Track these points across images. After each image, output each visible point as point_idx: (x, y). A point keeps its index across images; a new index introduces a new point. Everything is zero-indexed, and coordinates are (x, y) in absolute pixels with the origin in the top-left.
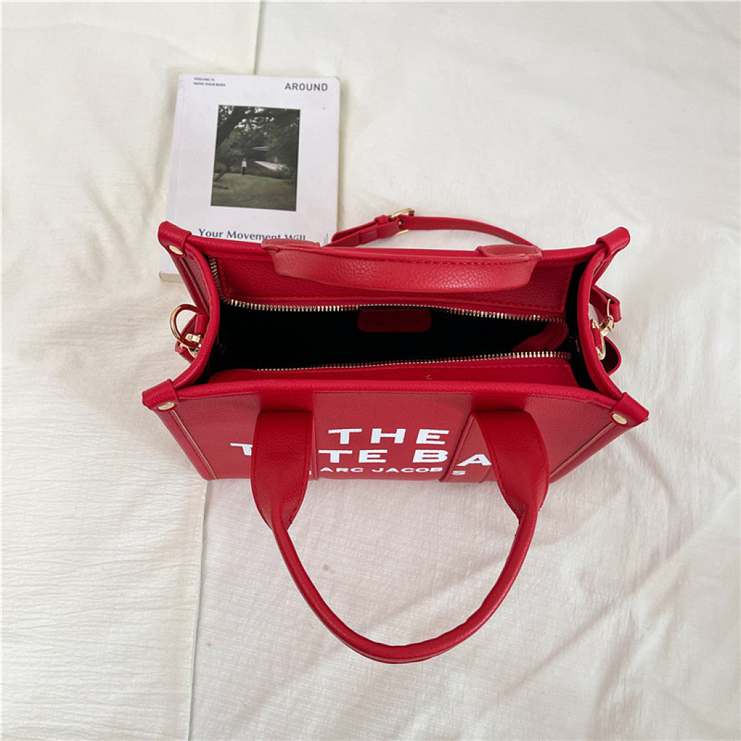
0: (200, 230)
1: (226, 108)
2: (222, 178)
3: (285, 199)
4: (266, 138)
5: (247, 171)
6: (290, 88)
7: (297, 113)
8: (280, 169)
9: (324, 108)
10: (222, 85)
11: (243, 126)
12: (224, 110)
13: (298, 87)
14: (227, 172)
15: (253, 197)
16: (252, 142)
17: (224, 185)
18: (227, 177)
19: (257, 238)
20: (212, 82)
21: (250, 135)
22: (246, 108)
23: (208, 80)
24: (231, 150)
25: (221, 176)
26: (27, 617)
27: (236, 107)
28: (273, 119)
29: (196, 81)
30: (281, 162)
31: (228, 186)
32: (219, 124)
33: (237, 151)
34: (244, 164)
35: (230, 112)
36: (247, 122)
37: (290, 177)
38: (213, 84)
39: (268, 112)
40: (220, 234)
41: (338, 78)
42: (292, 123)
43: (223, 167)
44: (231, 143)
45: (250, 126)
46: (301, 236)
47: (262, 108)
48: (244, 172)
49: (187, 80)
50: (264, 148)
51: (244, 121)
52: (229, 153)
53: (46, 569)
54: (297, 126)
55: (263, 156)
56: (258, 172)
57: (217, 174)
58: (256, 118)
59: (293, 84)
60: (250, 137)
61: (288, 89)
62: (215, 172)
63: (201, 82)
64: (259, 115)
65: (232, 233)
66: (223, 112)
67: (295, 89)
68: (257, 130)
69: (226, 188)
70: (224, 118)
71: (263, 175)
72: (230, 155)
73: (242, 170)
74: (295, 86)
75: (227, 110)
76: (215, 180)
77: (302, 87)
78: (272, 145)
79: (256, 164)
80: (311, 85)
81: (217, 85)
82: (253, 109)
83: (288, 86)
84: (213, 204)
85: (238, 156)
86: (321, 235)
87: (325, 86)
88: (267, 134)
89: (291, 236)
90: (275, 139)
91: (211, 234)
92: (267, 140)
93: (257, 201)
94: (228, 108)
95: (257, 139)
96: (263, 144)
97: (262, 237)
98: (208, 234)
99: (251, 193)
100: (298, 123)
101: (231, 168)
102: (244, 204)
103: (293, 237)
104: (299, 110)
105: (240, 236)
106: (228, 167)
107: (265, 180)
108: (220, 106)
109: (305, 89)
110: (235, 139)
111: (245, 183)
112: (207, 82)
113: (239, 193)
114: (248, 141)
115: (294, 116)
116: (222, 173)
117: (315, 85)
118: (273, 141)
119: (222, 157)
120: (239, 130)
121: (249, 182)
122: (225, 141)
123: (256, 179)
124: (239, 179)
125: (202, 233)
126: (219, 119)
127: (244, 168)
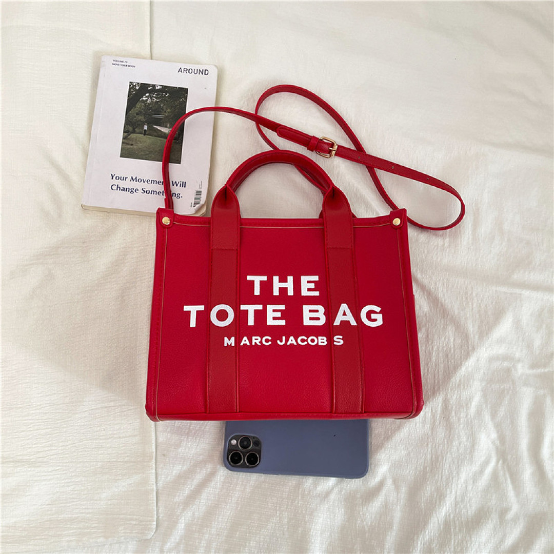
0: (112, 175)
1: (134, 84)
2: (129, 137)
3: (173, 155)
4: (162, 109)
5: (147, 133)
9: (205, 88)
10: (132, 66)
11: (147, 99)
12: (133, 86)
13: (188, 71)
14: (133, 133)
15: (151, 152)
16: (152, 110)
17: (131, 142)
18: (132, 137)
19: (151, 183)
20: (125, 64)
22: (149, 85)
24: (137, 116)
25: (129, 135)
27: (141, 84)
28: (168, 94)
29: (114, 62)
31: (133, 143)
32: (128, 96)
33: (141, 118)
34: (146, 127)
35: (137, 88)
36: (150, 96)
37: (178, 138)
38: (126, 66)
39: (165, 89)
40: (126, 178)
41: (216, 66)
42: (182, 98)
43: (131, 129)
44: (137, 112)
45: (152, 99)
46: (183, 182)
47: (161, 86)
48: (145, 133)
49: (107, 61)
50: (160, 116)
51: (147, 95)
54: (185, 100)
55: (159, 122)
56: (155, 134)
57: (126, 134)
58: (156, 93)
59: (184, 69)
60: (151, 107)
61: (180, 72)
62: (124, 132)
63: (117, 63)
64: (158, 91)
65: (134, 178)
66: (132, 88)
67: (185, 72)
68: (156, 102)
69: (132, 145)
70: (133, 92)
71: (159, 136)
72: (136, 120)
73: (143, 132)
74: (185, 70)
75: (135, 86)
76: (124, 138)
77: (190, 72)
78: (167, 114)
79: (155, 128)
80: (197, 70)
81: (129, 66)
82: (154, 86)
83: (180, 70)
84: (121, 156)
85: (141, 121)
86: (197, 182)
87: (207, 72)
88: (163, 106)
89: (176, 182)
90: (169, 110)
91: (120, 178)
92: (163, 110)
93: (153, 156)
94: (136, 85)
95: (156, 109)
96: (159, 113)
97: (155, 182)
98: (117, 178)
99: (149, 149)
100: (186, 99)
101: (136, 130)
102: (144, 157)
103: (177, 183)
104: (187, 89)
105: (140, 180)
106: (134, 129)
107: (159, 140)
108: (130, 82)
109: (193, 73)
110: (140, 108)
111: (145, 141)
112: (122, 63)
113: (139, 149)
114: (149, 110)
115: (184, 93)
116: (129, 133)
117: (200, 70)
118: (167, 111)
119: (130, 121)
120: (144, 101)
121: (148, 141)
122: (132, 110)
123: (153, 139)
124: (141, 138)
125: (113, 177)
126: (129, 92)
127: (145, 130)
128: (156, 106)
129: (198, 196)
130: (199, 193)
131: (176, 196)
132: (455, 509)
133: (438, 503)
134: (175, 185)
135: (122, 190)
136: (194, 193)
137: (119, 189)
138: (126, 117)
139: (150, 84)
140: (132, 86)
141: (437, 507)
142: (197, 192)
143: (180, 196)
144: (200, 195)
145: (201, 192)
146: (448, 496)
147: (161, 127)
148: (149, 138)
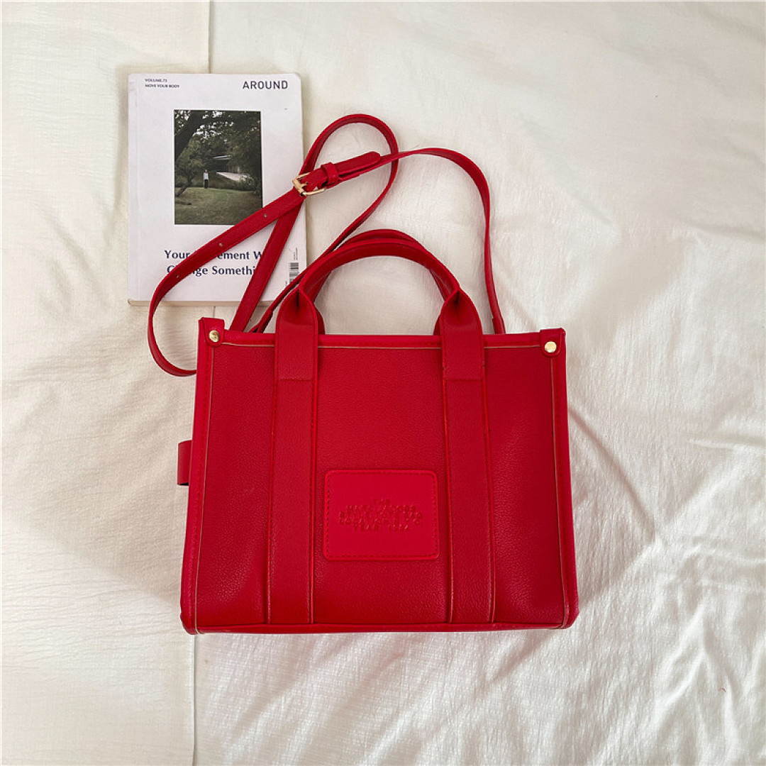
0: (166, 251)
1: (182, 113)
2: (184, 192)
3: (251, 213)
5: (209, 184)
7: (257, 115)
8: (244, 180)
10: (174, 86)
11: (202, 133)
12: (180, 116)
13: (257, 86)
14: (189, 186)
15: (218, 213)
16: (213, 149)
17: (187, 201)
18: (189, 193)
20: (164, 83)
21: (209, 144)
23: (160, 81)
24: (192, 161)
25: (184, 190)
26: (31, 651)
27: (192, 111)
28: (232, 123)
29: (148, 83)
30: (244, 172)
31: (191, 201)
32: (175, 132)
33: (198, 162)
34: (206, 176)
35: (187, 118)
36: (206, 129)
37: (255, 188)
38: (167, 86)
39: (227, 115)
40: (187, 254)
41: (298, 74)
42: (253, 127)
43: (185, 180)
44: (190, 153)
45: (210, 133)
47: (220, 111)
48: (206, 185)
49: (138, 82)
50: (225, 157)
51: (202, 127)
52: (189, 165)
53: (44, 603)
54: (258, 130)
55: (224, 167)
56: (221, 184)
57: (179, 189)
58: (215, 123)
59: (252, 82)
61: (246, 88)
62: (176, 186)
63: (153, 83)
64: (217, 119)
66: (179, 118)
67: (253, 87)
68: (217, 136)
69: (190, 204)
70: (181, 125)
71: (227, 187)
72: (191, 166)
73: (204, 183)
74: (253, 85)
75: (183, 115)
76: (177, 196)
77: (261, 86)
78: (234, 154)
79: (219, 175)
80: (271, 82)
81: (170, 86)
82: (210, 112)
83: (246, 84)
84: (176, 222)
85: (198, 167)
86: (290, 250)
87: (285, 84)
88: (227, 141)
89: (260, 253)
90: (237, 147)
91: (178, 256)
92: (228, 147)
93: (222, 217)
94: (184, 113)
95: (217, 148)
96: (222, 153)
97: (230, 256)
98: (175, 255)
99: (215, 208)
100: (260, 128)
101: (193, 181)
102: (209, 221)
104: (259, 113)
106: (189, 181)
107: (228, 193)
108: (175, 111)
109: (265, 87)
110: (195, 147)
111: (208, 197)
112: (159, 83)
113: (203, 209)
114: (208, 150)
115: (254, 118)
116: (183, 187)
117: (275, 83)
118: (234, 148)
119: (182, 169)
120: (198, 137)
121: (212, 196)
122: (184, 152)
123: (219, 192)
124: (202, 193)
125: (168, 255)
126: (175, 126)
127: (206, 180)
128: (218, 142)
129: (294, 271)
130: (294, 266)
132: (620, 756)
133: (595, 745)
134: (259, 257)
136: (288, 267)
138: (175, 164)
139: (204, 111)
141: (593, 751)
142: (292, 265)
144: (297, 268)
145: (297, 264)
146: (610, 736)
147: (228, 173)
148: (212, 191)
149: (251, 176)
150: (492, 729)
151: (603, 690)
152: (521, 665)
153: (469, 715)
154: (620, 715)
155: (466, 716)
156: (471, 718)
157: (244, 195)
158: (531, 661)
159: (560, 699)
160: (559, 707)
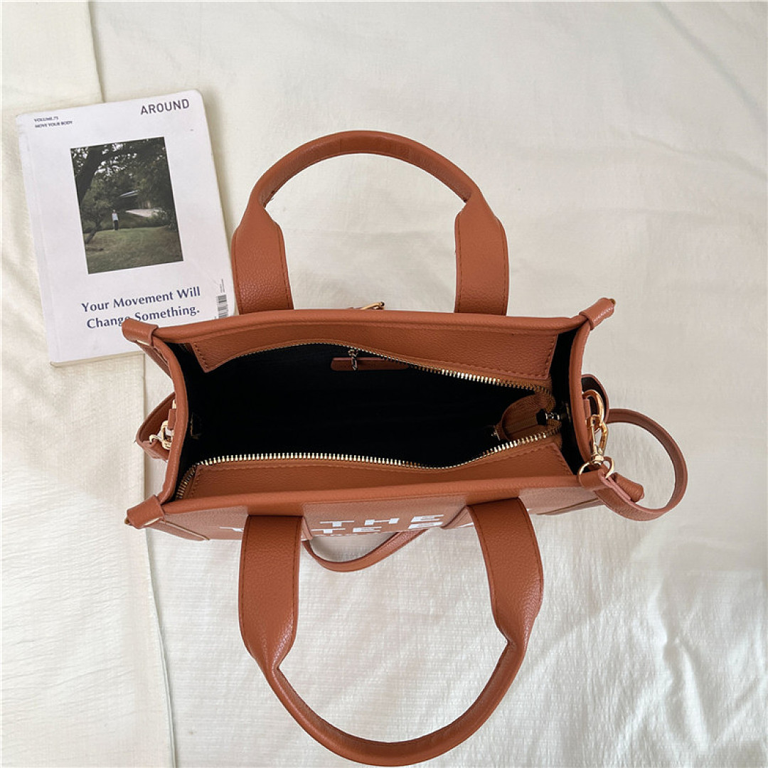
0: (83, 305)
1: (79, 151)
2: (94, 238)
3: (168, 250)
4: (133, 180)
5: (120, 225)
6: (146, 111)
7: (161, 141)
8: (156, 214)
9: (192, 130)
10: (67, 123)
11: (104, 170)
12: (78, 154)
13: (156, 109)
14: (98, 230)
15: (133, 254)
16: (117, 187)
17: (99, 247)
18: (99, 237)
19: (147, 302)
20: (55, 121)
21: (113, 181)
22: (101, 147)
23: (50, 119)
24: (97, 202)
25: (93, 235)
27: (90, 147)
28: (135, 154)
29: (38, 123)
30: (155, 206)
31: (103, 246)
32: (75, 174)
33: (103, 203)
34: (115, 217)
35: (85, 156)
36: (108, 165)
37: (168, 222)
38: (58, 124)
39: (129, 147)
40: (106, 304)
41: (197, 90)
42: (158, 155)
43: (93, 225)
44: (95, 194)
45: (112, 169)
46: (195, 289)
47: (121, 143)
48: (117, 226)
49: (26, 122)
50: (132, 193)
51: (103, 163)
52: (95, 207)
54: (164, 158)
55: (133, 203)
56: (133, 223)
57: (88, 235)
58: (116, 158)
59: (149, 106)
60: (115, 183)
61: (145, 114)
62: (84, 232)
63: (43, 123)
64: (119, 152)
65: (118, 301)
66: (77, 157)
67: (152, 112)
68: (121, 172)
69: (101, 250)
70: (80, 164)
71: (139, 226)
72: (97, 208)
73: (114, 225)
74: (152, 108)
75: (81, 153)
76: (86, 243)
77: (160, 108)
78: (142, 188)
79: (128, 213)
80: (170, 103)
81: (62, 123)
82: (110, 146)
83: (144, 110)
84: (90, 272)
85: (105, 209)
86: (215, 282)
87: (185, 102)
88: (133, 175)
89: (183, 291)
90: (143, 180)
91: (97, 307)
92: (134, 182)
93: (139, 259)
94: (81, 151)
95: (124, 183)
96: (130, 188)
97: (152, 299)
98: (93, 308)
99: (129, 250)
100: (165, 154)
101: (101, 224)
102: (125, 265)
103: (186, 291)
104: (163, 138)
105: (128, 303)
106: (98, 224)
107: (143, 231)
108: (72, 150)
109: (165, 110)
110: (99, 187)
111: (121, 239)
112: (50, 122)
113: (116, 253)
114: (113, 188)
115: (158, 146)
116: (92, 232)
117: (175, 103)
118: (141, 182)
119: (88, 213)
120: (101, 175)
121: (125, 237)
122: (87, 194)
123: (131, 232)
124: (113, 236)
125: (86, 308)
126: (74, 167)
127: (116, 221)
128: (123, 178)
129: (223, 305)
130: (222, 299)
131: (190, 312)
134: (183, 295)
135: (105, 324)
136: (215, 301)
137: (100, 324)
138: (80, 208)
139: (103, 145)
140: (76, 155)
141: (605, 763)
142: (220, 298)
143: (196, 311)
144: (226, 301)
145: (225, 296)
147: (138, 211)
148: (125, 232)
149: (163, 210)
150: (498, 756)
151: (607, 698)
152: (521, 685)
153: (473, 746)
154: (627, 721)
155: (470, 748)
156: (475, 748)
157: (158, 231)
158: (530, 679)
159: (565, 714)
160: (565, 722)
